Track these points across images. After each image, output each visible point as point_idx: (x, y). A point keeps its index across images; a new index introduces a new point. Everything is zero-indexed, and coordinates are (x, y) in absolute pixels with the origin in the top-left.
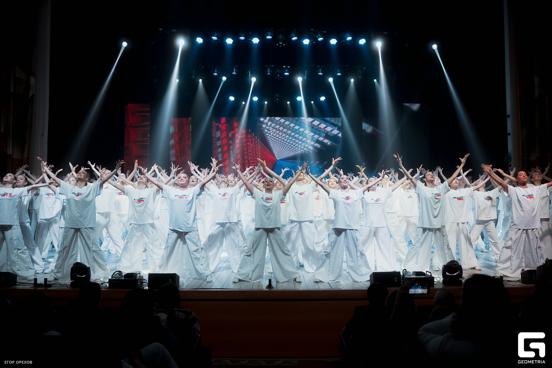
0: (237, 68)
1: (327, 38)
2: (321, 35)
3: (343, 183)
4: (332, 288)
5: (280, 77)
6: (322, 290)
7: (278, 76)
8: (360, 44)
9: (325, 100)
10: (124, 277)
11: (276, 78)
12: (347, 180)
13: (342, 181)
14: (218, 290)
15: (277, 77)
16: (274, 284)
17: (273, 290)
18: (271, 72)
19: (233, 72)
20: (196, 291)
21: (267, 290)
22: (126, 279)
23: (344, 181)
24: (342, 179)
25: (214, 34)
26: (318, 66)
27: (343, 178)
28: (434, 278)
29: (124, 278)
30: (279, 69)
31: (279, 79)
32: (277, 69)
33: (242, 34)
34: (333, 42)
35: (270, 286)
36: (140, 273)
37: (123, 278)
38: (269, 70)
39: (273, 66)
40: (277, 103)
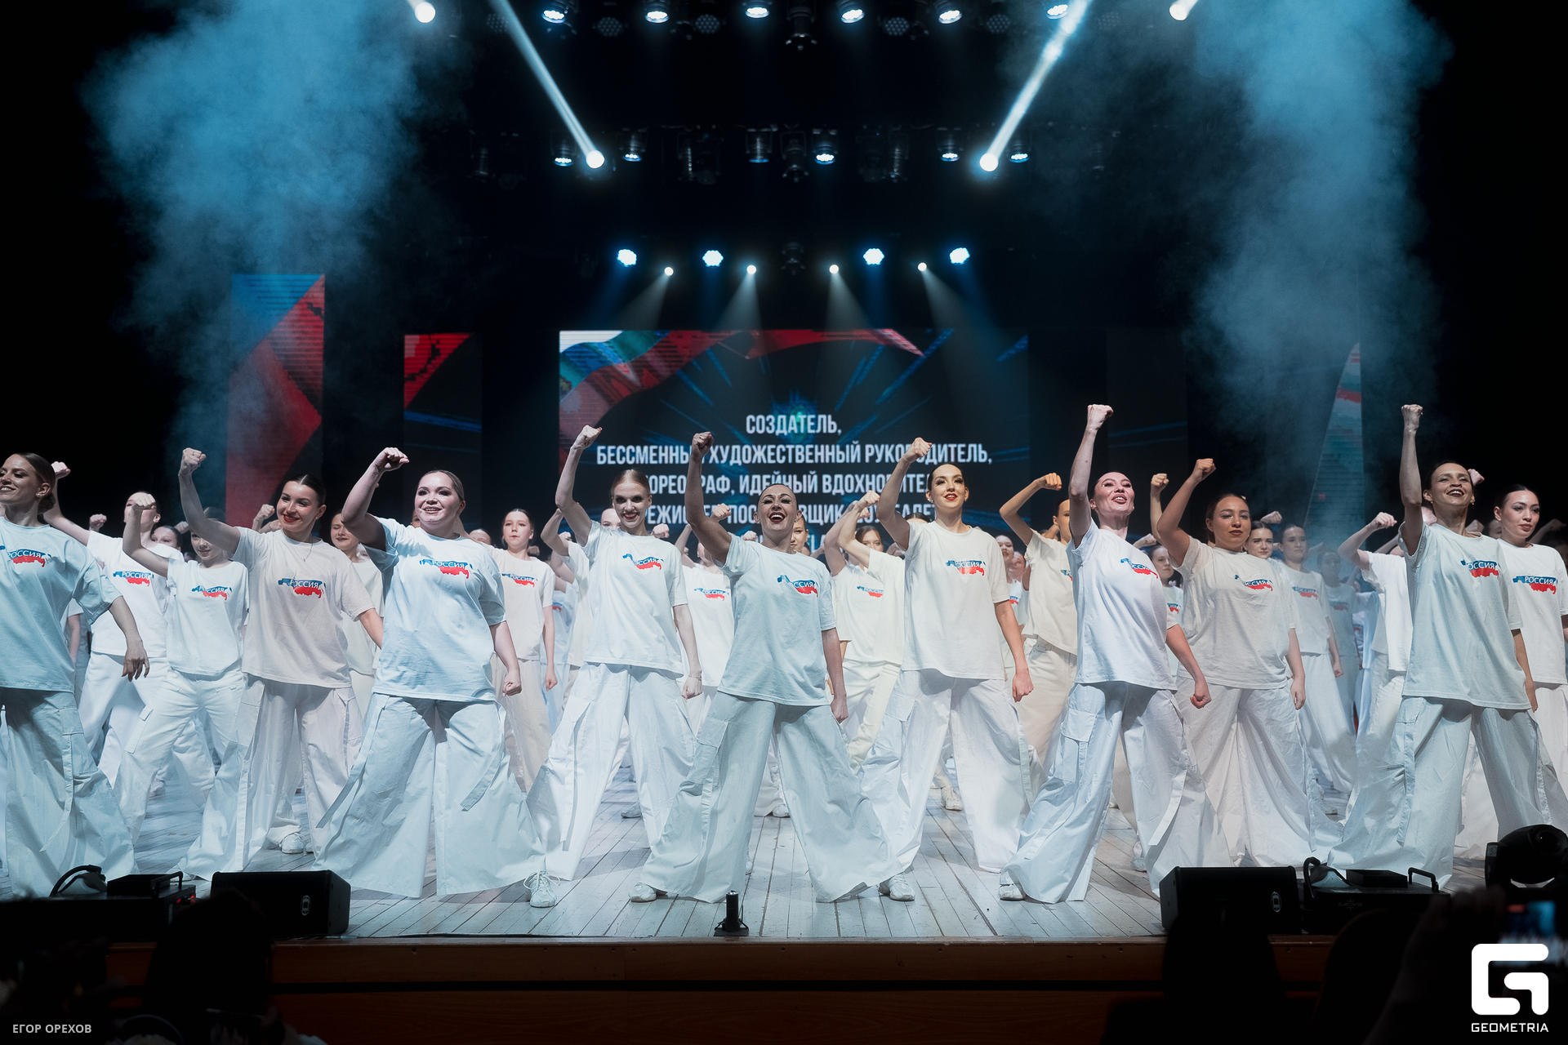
0: (642, 140)
3: (1110, 501)
4: (995, 934)
5: (799, 173)
6: (952, 941)
7: (795, 166)
9: (969, 261)
10: (106, 894)
11: (785, 175)
12: (1126, 489)
13: (1109, 491)
14: (498, 941)
15: (792, 173)
16: (750, 915)
17: (742, 940)
18: (770, 151)
19: (629, 152)
20: (414, 948)
21: (721, 940)
22: (115, 898)
23: (1113, 495)
24: (1106, 485)
26: (940, 129)
27: (1109, 482)
29: (108, 895)
30: (796, 141)
31: (796, 180)
32: (791, 141)
33: (657, 2)
35: (732, 923)
37: (104, 897)
38: (759, 144)
39: (775, 130)
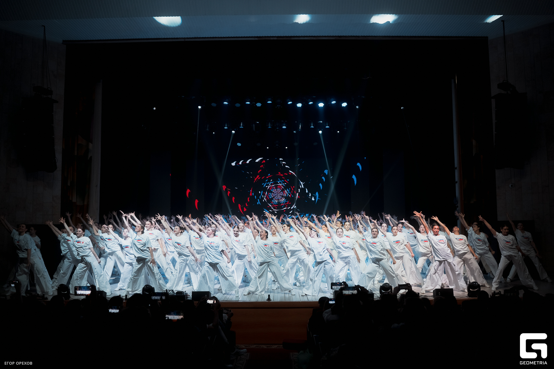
1: (316, 102)
8: (343, 106)
16: (271, 298)
17: (271, 301)
18: (272, 126)
19: (240, 126)
21: (267, 301)
22: (178, 295)
25: (225, 100)
34: (321, 105)
35: (269, 299)
37: (175, 295)
38: (270, 123)
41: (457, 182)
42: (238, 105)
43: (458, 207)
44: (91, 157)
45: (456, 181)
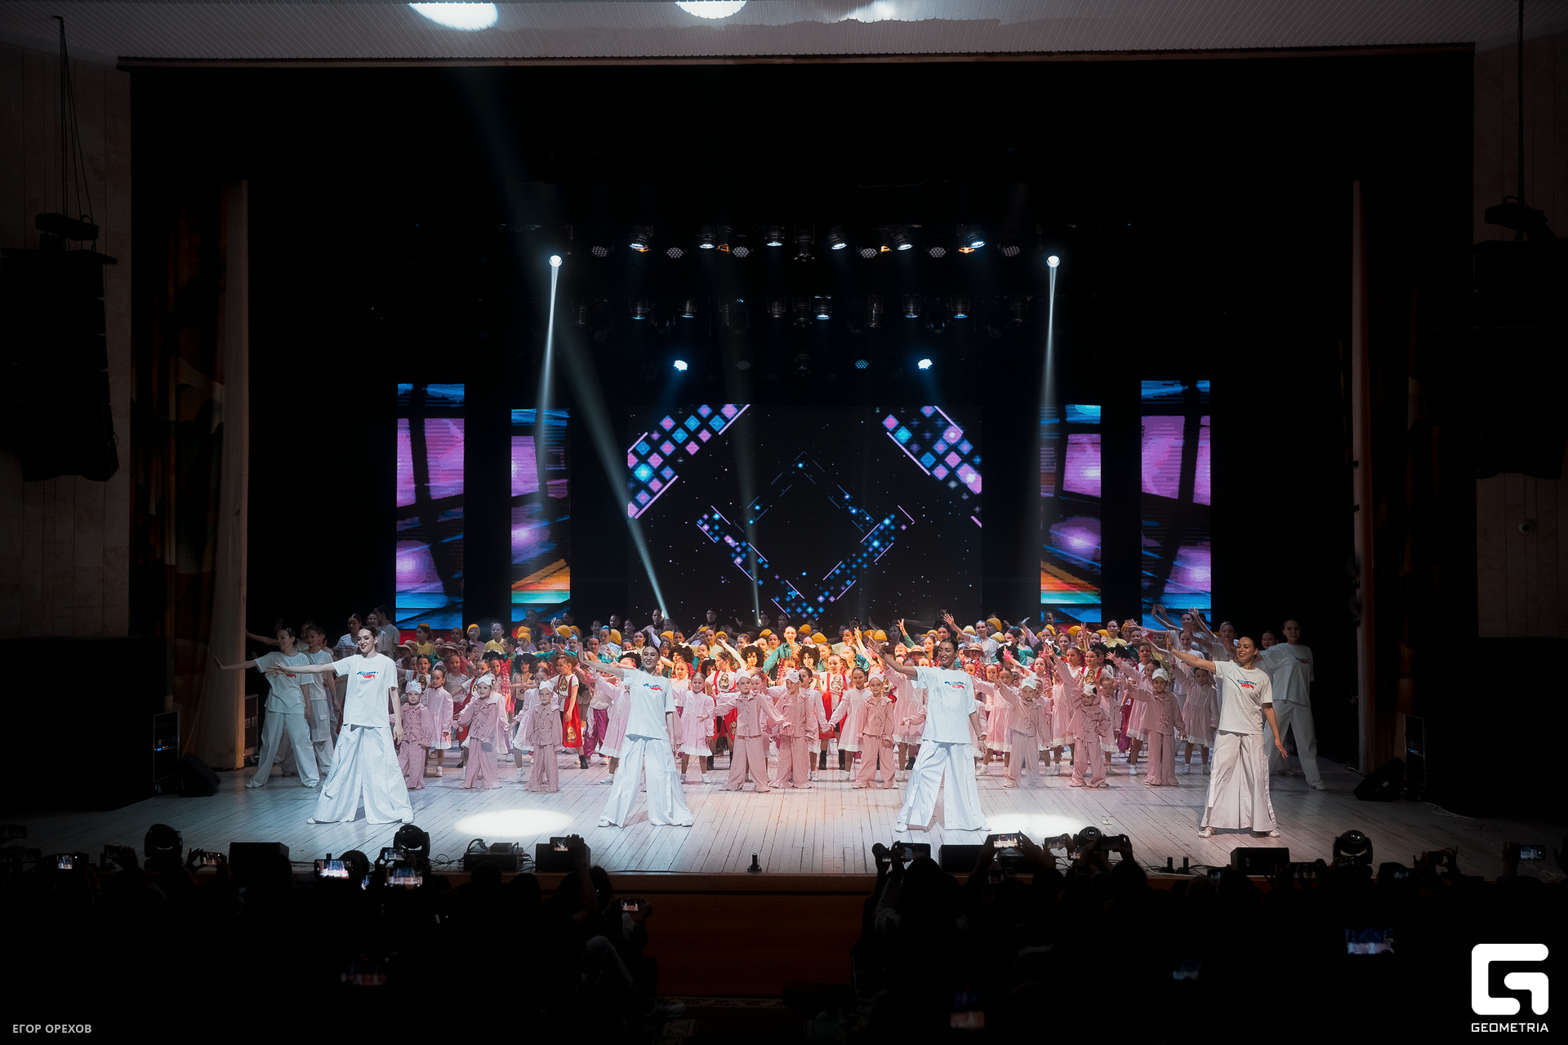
1: (922, 244)
2: (905, 237)
4: (866, 872)
5: (805, 322)
7: (803, 319)
9: (931, 367)
14: (662, 874)
15: (800, 324)
16: (762, 864)
17: (759, 874)
18: (784, 312)
19: (684, 313)
20: (623, 876)
21: (750, 874)
25: (637, 237)
28: (1055, 858)
30: (804, 303)
31: (803, 327)
32: (800, 302)
33: (707, 237)
34: (938, 252)
35: (755, 866)
36: (517, 844)
38: (776, 307)
40: (803, 375)
41: (1357, 508)
42: (675, 253)
43: (1358, 585)
44: (221, 426)
45: (1355, 504)
